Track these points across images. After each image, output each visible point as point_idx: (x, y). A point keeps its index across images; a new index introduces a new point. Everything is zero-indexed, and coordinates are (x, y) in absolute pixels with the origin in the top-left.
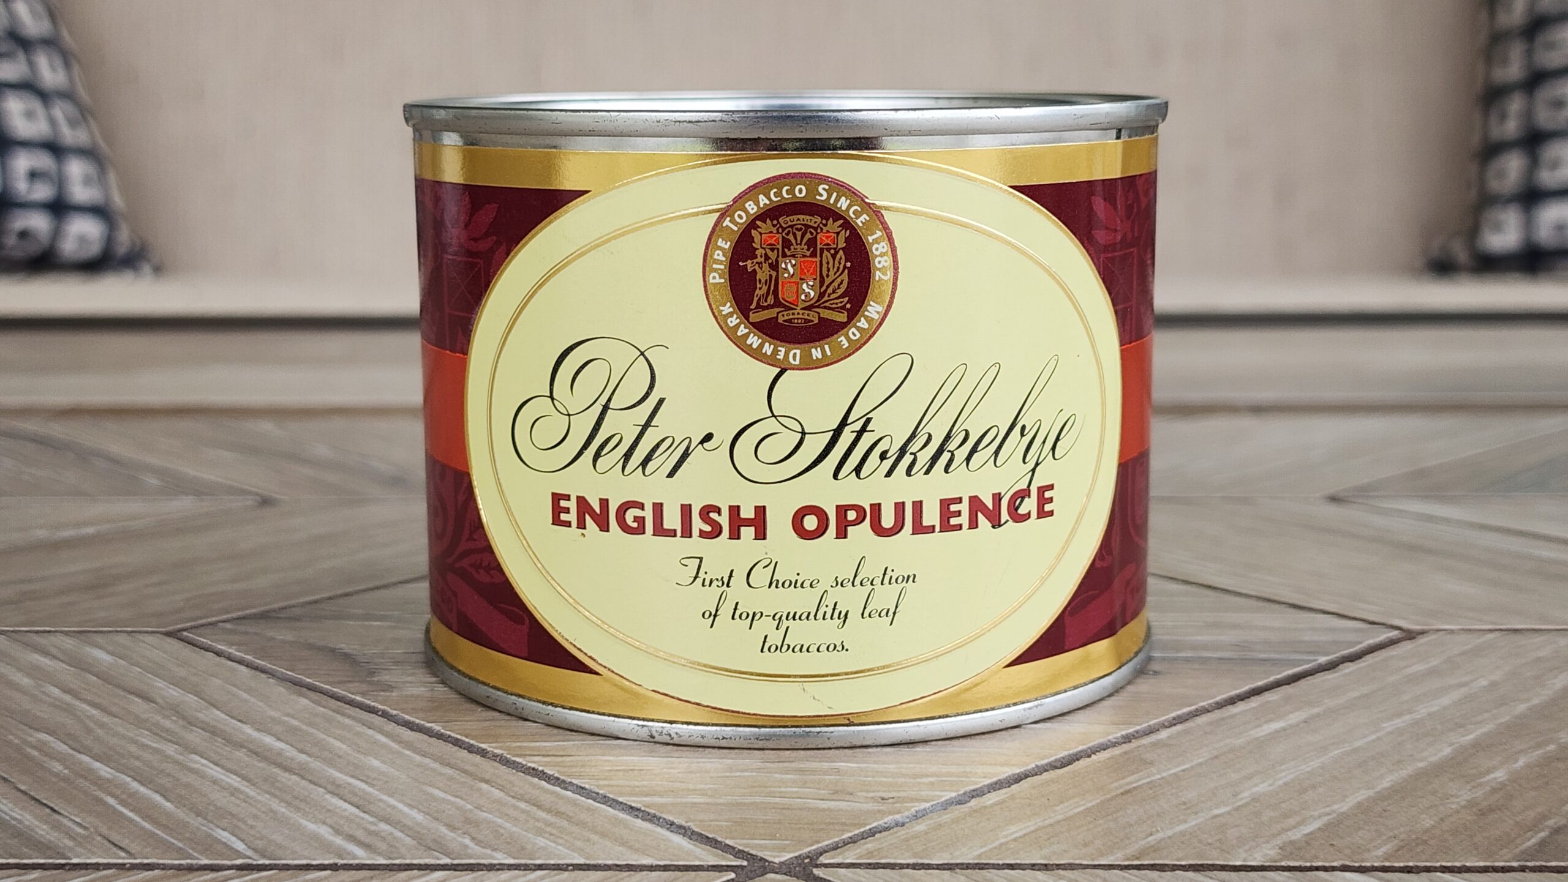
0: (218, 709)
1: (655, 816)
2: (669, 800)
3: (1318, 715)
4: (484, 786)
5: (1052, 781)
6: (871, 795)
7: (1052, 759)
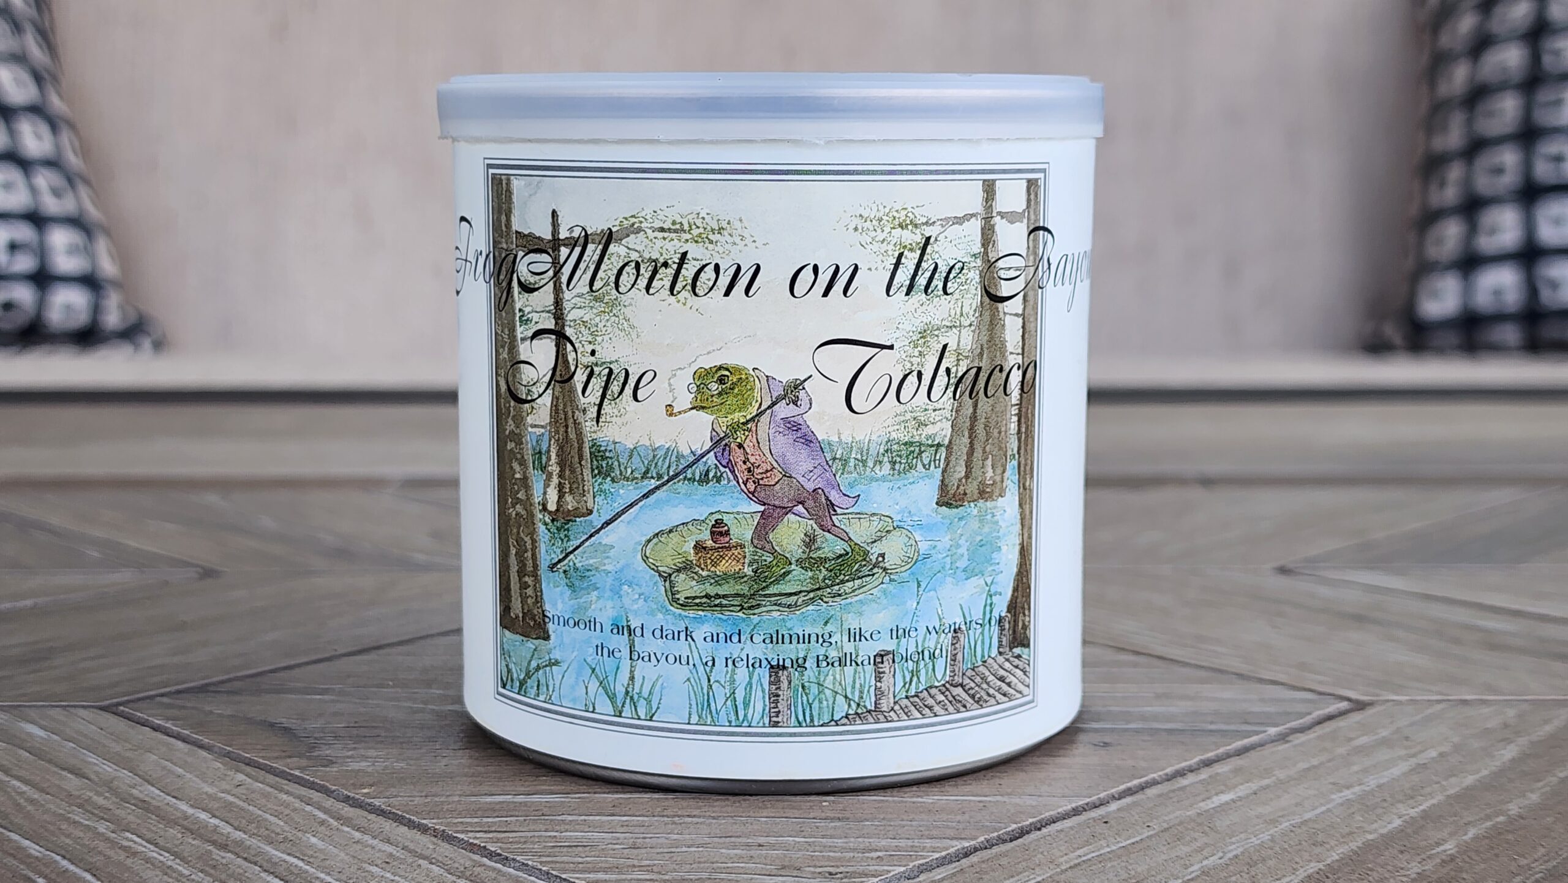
0: (153, 785)
2: (614, 877)
3: (1268, 787)
4: (424, 863)
5: (1001, 854)
6: (820, 870)
7: (1003, 832)
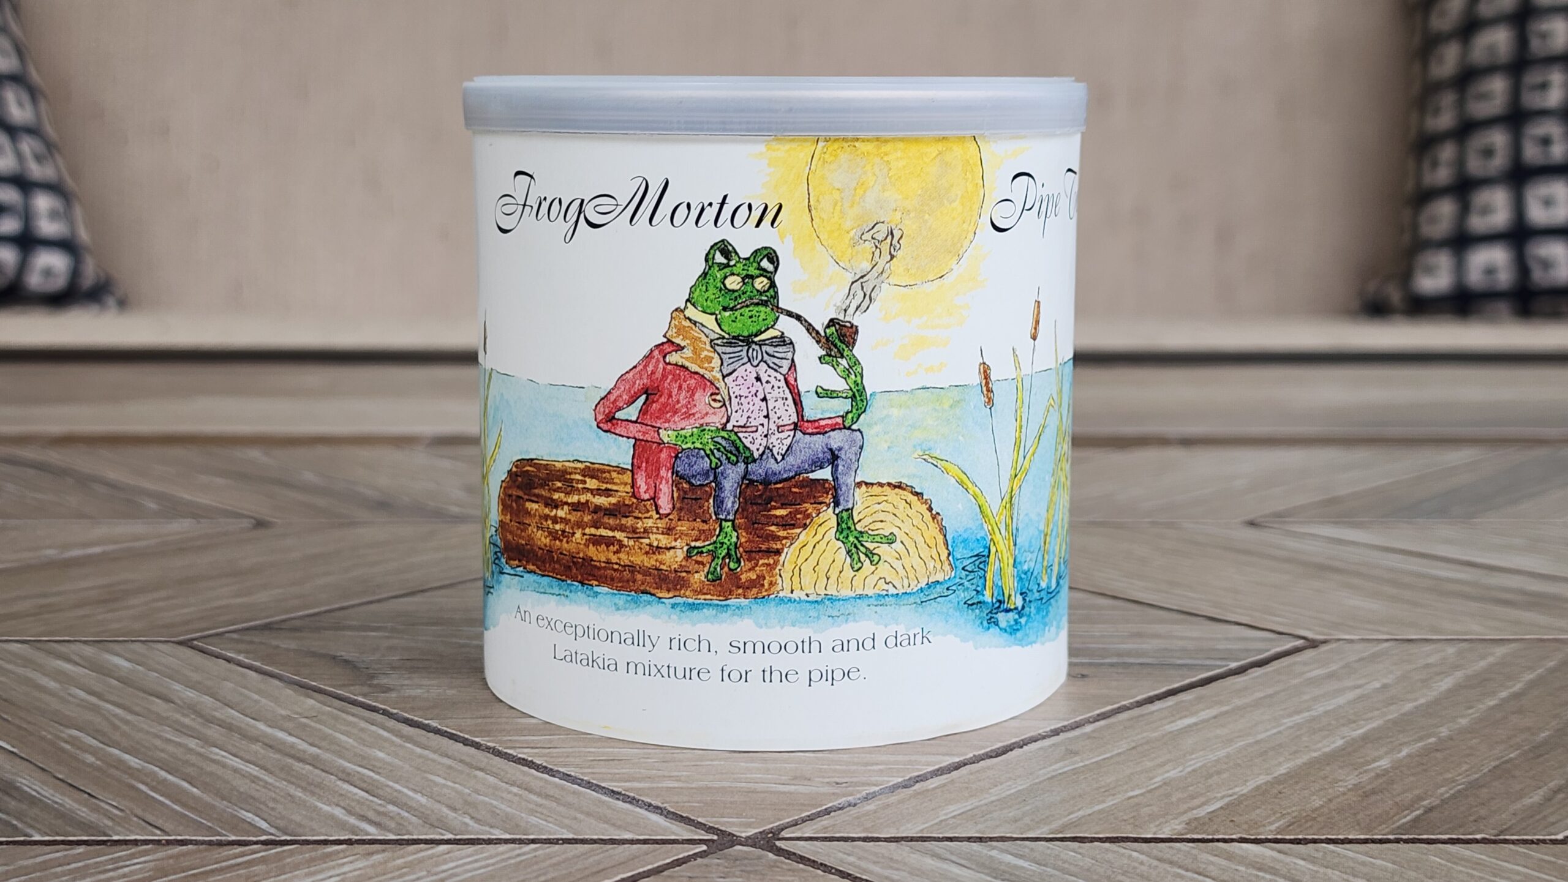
0: (232, 708)
1: (634, 798)
2: (647, 785)
3: (1226, 712)
4: (480, 774)
5: (988, 768)
6: (828, 780)
7: (988, 749)
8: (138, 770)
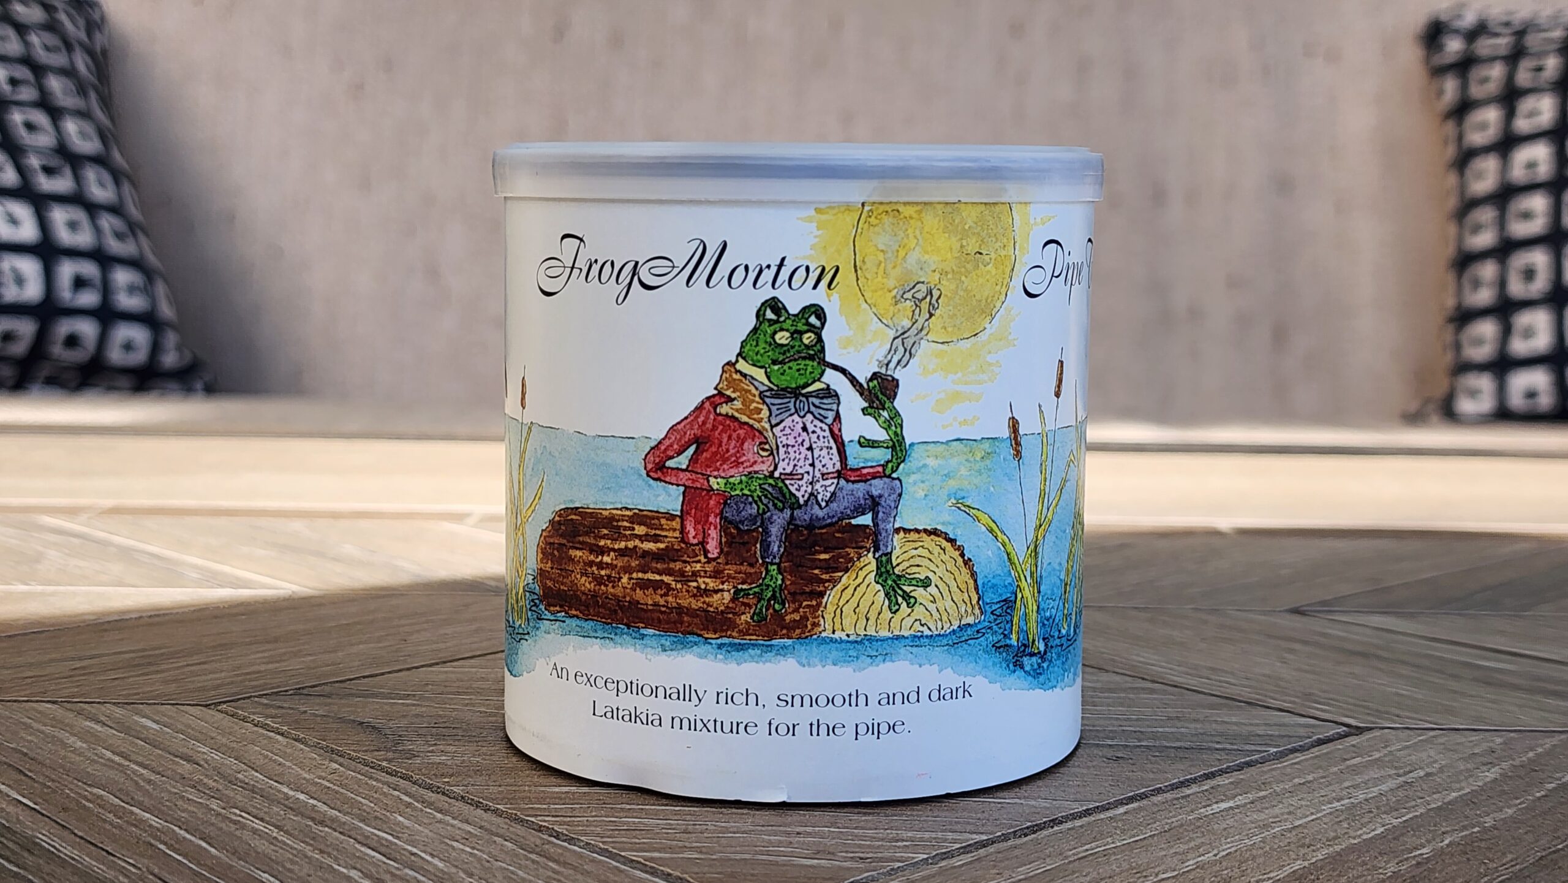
0: (257, 771)
2: (668, 856)
3: (1264, 797)
4: (499, 840)
5: (1017, 847)
8: (158, 829)
